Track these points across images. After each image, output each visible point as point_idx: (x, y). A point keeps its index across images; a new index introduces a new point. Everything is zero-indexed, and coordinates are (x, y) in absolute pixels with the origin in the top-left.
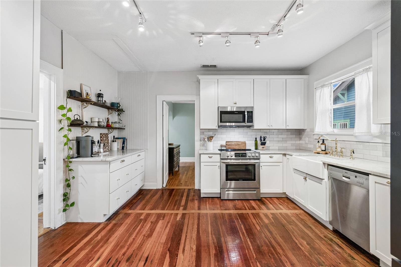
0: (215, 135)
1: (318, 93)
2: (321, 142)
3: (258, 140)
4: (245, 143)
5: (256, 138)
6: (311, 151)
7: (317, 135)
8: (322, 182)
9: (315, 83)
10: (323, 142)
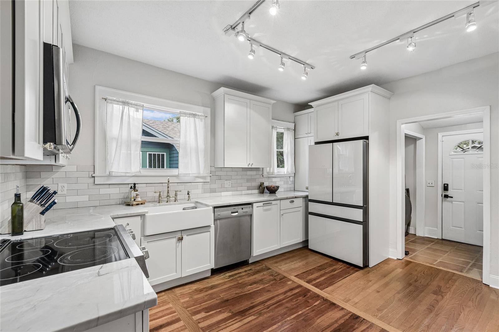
6: (78, 207)
7: (103, 178)
8: (210, 229)
9: (98, 88)
10: (135, 187)
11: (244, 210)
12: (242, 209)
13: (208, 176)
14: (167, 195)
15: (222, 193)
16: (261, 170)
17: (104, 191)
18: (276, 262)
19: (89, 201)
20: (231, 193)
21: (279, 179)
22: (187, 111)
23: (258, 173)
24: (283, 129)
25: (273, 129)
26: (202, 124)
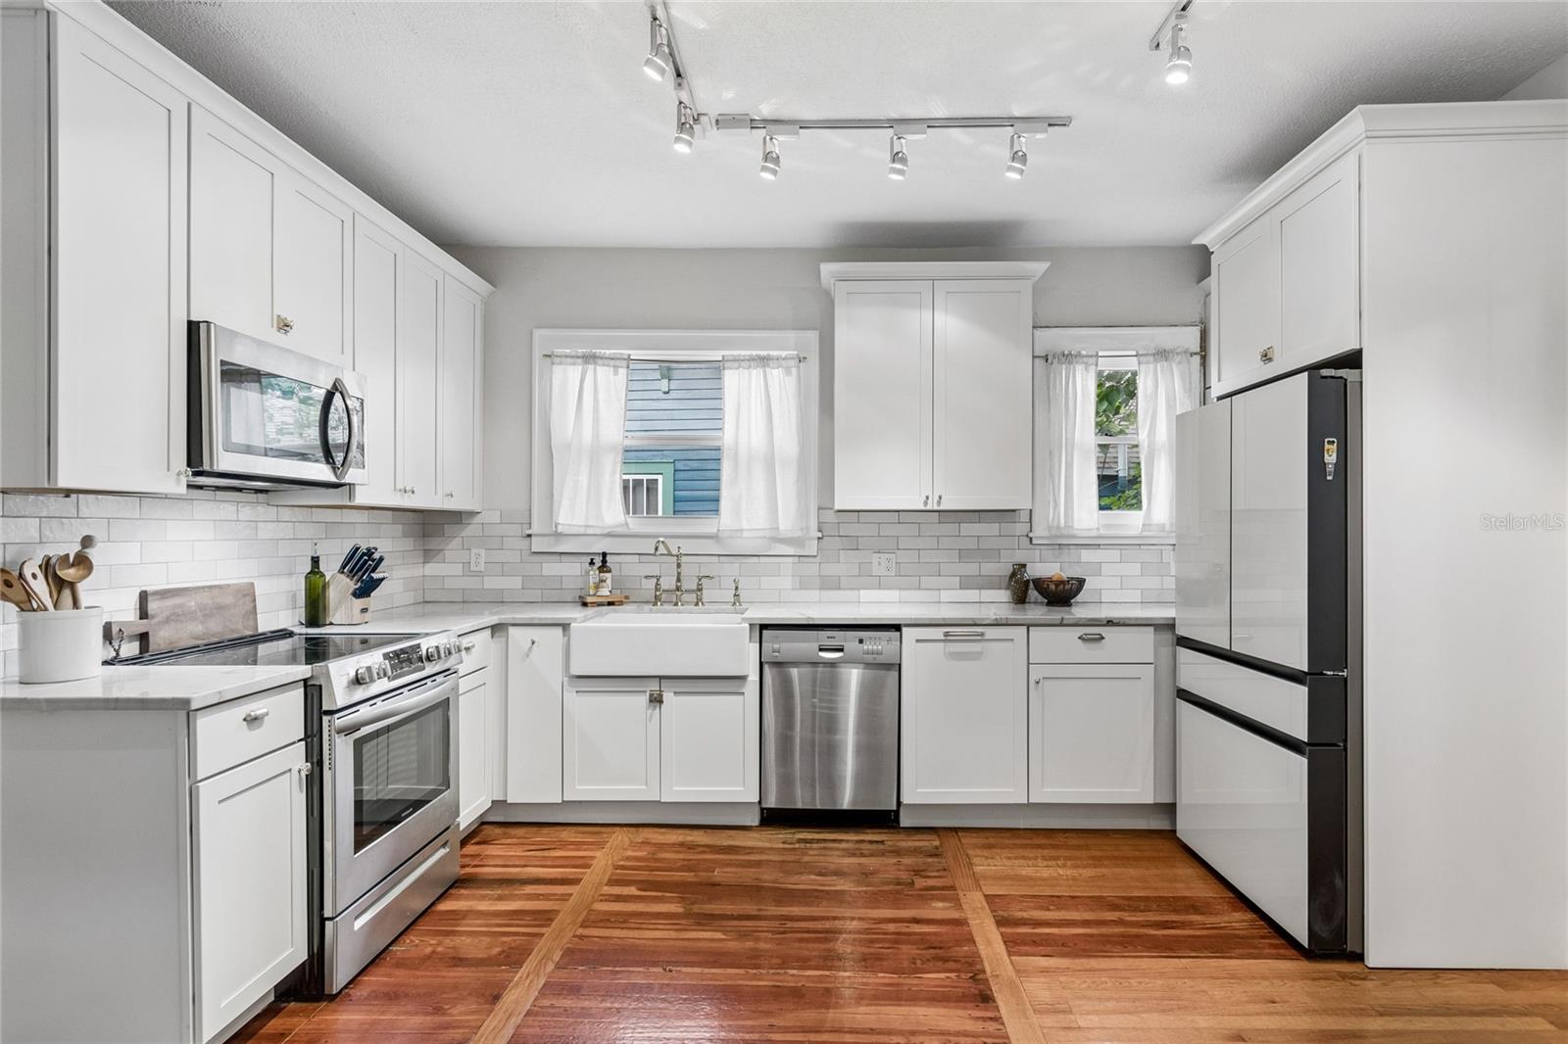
1: (567, 378)
2: (598, 561)
5: (315, 561)
6: (503, 602)
7: (547, 539)
8: (743, 686)
9: (538, 333)
10: (604, 561)
11: (864, 646)
12: (861, 641)
13: (812, 539)
14: (677, 586)
15: (862, 591)
16: (1024, 517)
17: (552, 568)
18: (990, 847)
19: (523, 589)
20: (894, 594)
21: (1115, 554)
22: (743, 353)
23: (1007, 528)
24: (1135, 358)
25: (1077, 362)
26: (791, 382)
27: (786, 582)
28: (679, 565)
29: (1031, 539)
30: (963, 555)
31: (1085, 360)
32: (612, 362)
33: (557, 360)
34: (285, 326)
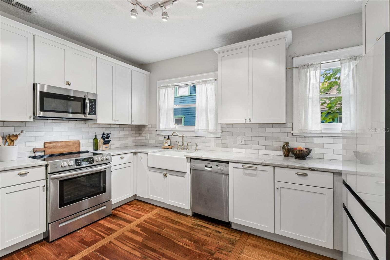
0: (22, 132)
1: (162, 92)
2: (167, 137)
3: (99, 137)
4: (78, 143)
5: (96, 136)
6: (152, 146)
7: (159, 131)
8: (185, 175)
9: (158, 82)
10: (169, 137)
11: (218, 167)
12: (217, 166)
13: (219, 132)
14: (182, 145)
16: (290, 126)
17: (161, 138)
19: (156, 143)
20: (243, 150)
21: (331, 140)
22: (201, 80)
23: (283, 130)
24: (339, 62)
25: (311, 67)
26: (213, 87)
27: (213, 145)
28: (183, 139)
29: (292, 133)
30: (266, 138)
31: (315, 66)
32: (171, 87)
33: (161, 88)
34: (68, 84)
